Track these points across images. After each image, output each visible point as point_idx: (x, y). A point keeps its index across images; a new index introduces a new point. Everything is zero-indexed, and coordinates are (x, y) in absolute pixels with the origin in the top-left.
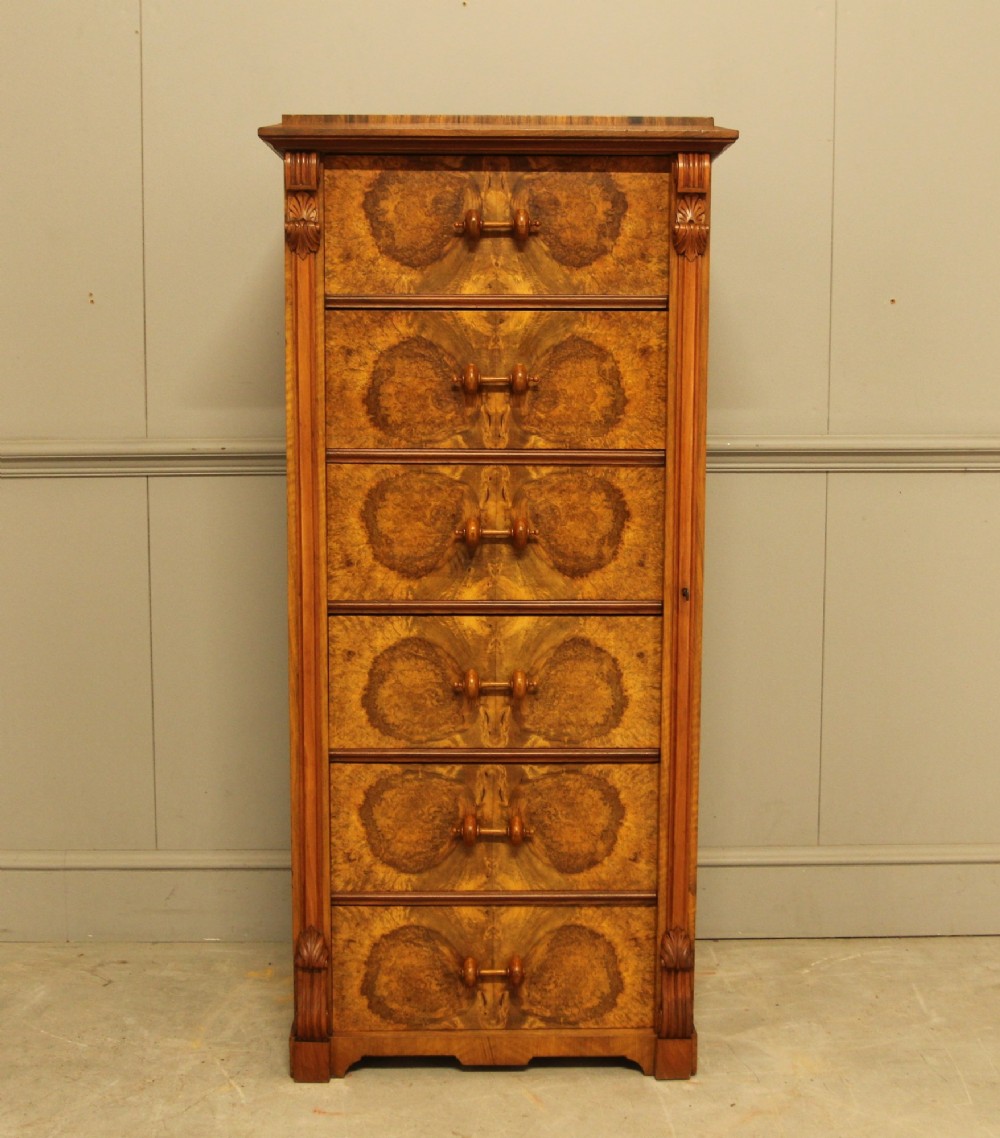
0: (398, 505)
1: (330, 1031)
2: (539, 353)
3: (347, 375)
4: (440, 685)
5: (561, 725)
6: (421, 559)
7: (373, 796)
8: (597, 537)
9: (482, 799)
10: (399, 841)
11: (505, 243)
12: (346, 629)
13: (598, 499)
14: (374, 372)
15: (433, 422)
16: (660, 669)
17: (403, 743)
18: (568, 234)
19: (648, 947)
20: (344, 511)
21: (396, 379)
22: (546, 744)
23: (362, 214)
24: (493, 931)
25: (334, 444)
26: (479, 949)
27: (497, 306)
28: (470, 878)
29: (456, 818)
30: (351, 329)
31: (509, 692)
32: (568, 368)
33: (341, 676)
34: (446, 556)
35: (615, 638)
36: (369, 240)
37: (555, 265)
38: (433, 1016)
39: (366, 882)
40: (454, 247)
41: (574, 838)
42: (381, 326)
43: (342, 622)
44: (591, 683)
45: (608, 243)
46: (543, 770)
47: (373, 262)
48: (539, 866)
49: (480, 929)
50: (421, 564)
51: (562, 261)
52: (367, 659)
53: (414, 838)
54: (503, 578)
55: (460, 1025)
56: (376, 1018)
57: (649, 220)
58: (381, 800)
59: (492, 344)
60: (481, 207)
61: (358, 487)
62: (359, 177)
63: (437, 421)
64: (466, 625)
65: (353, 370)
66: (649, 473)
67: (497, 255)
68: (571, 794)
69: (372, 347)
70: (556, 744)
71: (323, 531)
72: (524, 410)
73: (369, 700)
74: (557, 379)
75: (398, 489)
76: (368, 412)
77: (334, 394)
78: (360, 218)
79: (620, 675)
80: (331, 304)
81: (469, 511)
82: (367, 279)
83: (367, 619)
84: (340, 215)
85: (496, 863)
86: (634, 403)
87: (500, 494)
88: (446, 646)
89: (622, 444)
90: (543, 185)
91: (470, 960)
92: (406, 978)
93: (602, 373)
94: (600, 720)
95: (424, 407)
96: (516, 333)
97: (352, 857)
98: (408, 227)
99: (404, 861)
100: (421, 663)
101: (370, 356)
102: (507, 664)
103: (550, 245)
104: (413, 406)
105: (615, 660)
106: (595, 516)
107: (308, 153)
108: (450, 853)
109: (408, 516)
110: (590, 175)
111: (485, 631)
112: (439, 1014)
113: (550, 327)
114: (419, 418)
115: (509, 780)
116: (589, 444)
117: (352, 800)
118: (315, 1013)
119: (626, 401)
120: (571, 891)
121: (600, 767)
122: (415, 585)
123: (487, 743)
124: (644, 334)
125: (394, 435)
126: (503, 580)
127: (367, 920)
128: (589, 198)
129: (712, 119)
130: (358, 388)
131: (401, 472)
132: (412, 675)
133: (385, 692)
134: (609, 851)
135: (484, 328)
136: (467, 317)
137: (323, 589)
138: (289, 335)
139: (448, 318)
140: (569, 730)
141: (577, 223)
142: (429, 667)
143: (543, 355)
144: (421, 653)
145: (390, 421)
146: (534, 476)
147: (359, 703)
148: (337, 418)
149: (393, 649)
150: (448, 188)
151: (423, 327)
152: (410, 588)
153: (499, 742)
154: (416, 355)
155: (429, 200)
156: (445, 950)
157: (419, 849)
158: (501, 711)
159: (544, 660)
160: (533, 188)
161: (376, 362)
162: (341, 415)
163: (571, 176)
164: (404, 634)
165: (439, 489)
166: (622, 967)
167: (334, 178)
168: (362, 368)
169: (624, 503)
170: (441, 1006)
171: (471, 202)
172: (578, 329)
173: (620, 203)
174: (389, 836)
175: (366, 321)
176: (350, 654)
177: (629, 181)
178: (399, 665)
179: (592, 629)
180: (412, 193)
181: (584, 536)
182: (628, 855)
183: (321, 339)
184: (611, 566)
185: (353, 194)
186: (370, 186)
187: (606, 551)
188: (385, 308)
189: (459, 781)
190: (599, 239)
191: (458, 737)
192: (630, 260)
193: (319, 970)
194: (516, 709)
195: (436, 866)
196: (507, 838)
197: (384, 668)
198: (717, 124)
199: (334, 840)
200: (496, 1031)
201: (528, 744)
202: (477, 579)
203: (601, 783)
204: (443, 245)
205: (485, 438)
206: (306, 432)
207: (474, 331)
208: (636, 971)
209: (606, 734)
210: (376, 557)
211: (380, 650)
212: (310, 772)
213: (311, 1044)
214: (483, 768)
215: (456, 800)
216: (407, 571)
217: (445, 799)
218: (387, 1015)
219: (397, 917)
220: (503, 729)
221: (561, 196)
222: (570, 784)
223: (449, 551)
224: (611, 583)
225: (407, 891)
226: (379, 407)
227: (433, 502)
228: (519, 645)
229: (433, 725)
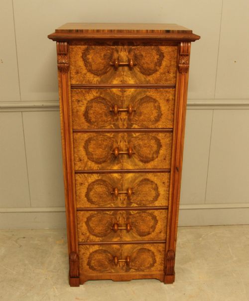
0: (94, 144)
1: (79, 274)
2: (136, 101)
3: (78, 108)
4: (107, 191)
5: (141, 201)
6: (101, 159)
7: (89, 219)
8: (152, 152)
9: (119, 219)
10: (97, 230)
11: (126, 68)
12: (80, 177)
13: (153, 142)
14: (86, 107)
15: (104, 121)
16: (169, 186)
17: (97, 206)
18: (145, 66)
19: (163, 253)
20: (79, 146)
21: (93, 109)
22: (137, 205)
23: (82, 60)
24: (122, 250)
25: (75, 128)
26: (118, 254)
27: (123, 87)
28: (116, 238)
29: (112, 224)
30: (79, 95)
31: (127, 194)
32: (145, 105)
33: (79, 189)
34: (108, 158)
35: (157, 179)
36: (84, 68)
37: (141, 75)
38: (106, 269)
39: (88, 239)
40: (110, 69)
41: (144, 228)
42: (88, 93)
44: (150, 190)
45: (158, 68)
46: (136, 212)
47: (85, 74)
48: (134, 235)
49: (118, 250)
50: (101, 160)
51: (143, 73)
52: (87, 184)
53: (100, 229)
54: (125, 163)
55: (113, 271)
56: (91, 271)
57: (170, 61)
58: (91, 220)
59: (122, 98)
60: (119, 57)
61: (83, 139)
62: (80, 48)
63: (106, 121)
64: (115, 176)
65: (80, 106)
66: (168, 134)
67: (123, 72)
68: (143, 218)
69: (85, 99)
70: (139, 206)
71: (73, 152)
72: (132, 117)
73: (87, 195)
74: (141, 108)
75: (94, 140)
76: (85, 118)
77: (74, 113)
79: (158, 188)
80: (73, 87)
81: (115, 145)
82: (84, 79)
83: (86, 175)
84: (75, 60)
85: (123, 234)
86: (164, 115)
87: (124, 141)
88: (109, 181)
89: (160, 127)
90: (138, 50)
91: (116, 258)
92: (99, 261)
93: (155, 107)
94: (152, 199)
95: (102, 117)
96: (129, 95)
97: (84, 234)
98: (96, 64)
99: (98, 234)
100: (101, 186)
101: (85, 102)
102: (126, 186)
103: (140, 69)
104: (98, 117)
105: (156, 184)
106: (152, 146)
107: (64, 42)
108: (110, 233)
109: (97, 147)
110: (153, 47)
111: (120, 177)
112: (108, 269)
113: (140, 93)
114: (100, 120)
115: (126, 215)
116: (150, 127)
117: (83, 220)
118: (75, 271)
119: (162, 115)
120: (143, 241)
121: (151, 211)
122: (100, 166)
123: (120, 206)
124: (168, 95)
125: (93, 125)
127: (88, 248)
128: (152, 54)
129: (191, 31)
130: (82, 112)
131: (95, 135)
132: (99, 189)
133: (91, 193)
134: (153, 231)
135: (120, 94)
136: (114, 90)
137: (73, 167)
138: (60, 97)
139: (108, 91)
140: (143, 202)
141: (148, 62)
142: (104, 187)
144: (102, 183)
145: (92, 121)
146: (134, 136)
147: (85, 196)
148: (76, 120)
149: (94, 182)
150: (108, 51)
151: (101, 93)
152: (98, 167)
153: (124, 205)
154: (99, 102)
155: (102, 55)
156: (109, 255)
157: (102, 231)
158: (124, 198)
159: (137, 184)
160: (135, 51)
161: (87, 104)
162: (77, 119)
163: (147, 47)
164: (97, 178)
165: (106, 140)
166: (156, 257)
167: (72, 48)
168: (83, 106)
169: (160, 143)
170: (108, 267)
171: (116, 55)
172: (148, 94)
173: (162, 56)
174: (94, 229)
175: (84, 92)
176: (82, 184)
177: (165, 49)
178: (95, 187)
179: (150, 176)
180: (96, 53)
181: (149, 152)
182: (159, 232)
183: (70, 98)
184: (156, 160)
185: (79, 53)
186: (84, 51)
187: (155, 156)
188: (89, 88)
189: (113, 215)
190: (155, 67)
191: (112, 204)
192: (164, 73)
193: (76, 261)
194: (129, 197)
195: (107, 235)
196: (126, 230)
197: (91, 187)
198: (193, 33)
199: (79, 230)
200: (123, 272)
201: (132, 206)
202: (117, 164)
203: (151, 214)
204: (107, 69)
205: (120, 125)
206: (67, 125)
207: (117, 95)
208: (160, 258)
209: (153, 203)
210: (88, 158)
211: (90, 183)
212: (71, 215)
213: (74, 279)
214: (120, 212)
215: (112, 220)
216: (97, 162)
217: (109, 219)
218: (94, 269)
219: (96, 248)
220: (125, 202)
221: (144, 54)
222: (143, 215)
223: (110, 157)
224: (156, 164)
225: (99, 242)
226: (88, 117)
227: (105, 143)
228: (130, 181)
229: (105, 201)
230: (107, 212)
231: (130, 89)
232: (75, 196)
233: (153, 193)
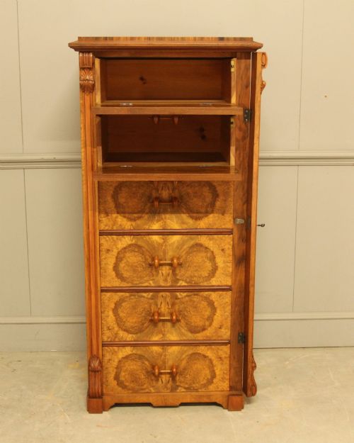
0: (126, 192)
1: (102, 394)
4: (144, 262)
5: (191, 277)
7: (118, 305)
8: (206, 204)
9: (161, 305)
10: (128, 322)
12: (106, 240)
13: (206, 190)
17: (130, 285)
19: (227, 360)
20: (105, 195)
22: (186, 284)
24: (165, 356)
26: (160, 363)
28: (157, 335)
29: (150, 313)
31: (171, 265)
33: (105, 259)
34: (146, 212)
35: (213, 243)
38: (142, 387)
39: (116, 337)
41: (197, 320)
43: (105, 238)
44: (203, 261)
46: (185, 294)
48: (183, 331)
49: (160, 355)
50: (136, 215)
52: (115, 252)
53: (134, 320)
54: (168, 220)
55: (153, 391)
56: (120, 389)
58: (121, 306)
61: (111, 185)
64: (154, 239)
68: (195, 303)
70: (190, 284)
71: (97, 203)
73: (116, 268)
75: (126, 186)
79: (215, 258)
81: (154, 195)
83: (115, 237)
85: (166, 330)
87: (167, 188)
88: (146, 247)
91: (156, 367)
92: (132, 374)
94: (207, 275)
97: (110, 328)
99: (130, 329)
100: (136, 254)
102: (170, 254)
105: (212, 252)
106: (205, 196)
107: (89, 52)
108: (148, 326)
109: (131, 196)
111: (161, 241)
112: (145, 386)
115: (171, 298)
117: (110, 306)
118: (96, 388)
120: (195, 340)
121: (207, 293)
122: (134, 224)
123: (162, 284)
126: (168, 222)
127: (116, 352)
129: (252, 38)
132: (133, 258)
133: (122, 265)
134: (210, 325)
137: (97, 226)
138: (82, 126)
140: (194, 279)
142: (139, 255)
144: (136, 250)
147: (112, 269)
149: (125, 248)
152: (132, 225)
153: (167, 284)
156: (147, 363)
157: (136, 325)
158: (168, 272)
159: (185, 252)
164: (130, 242)
165: (143, 186)
166: (215, 368)
169: (216, 191)
170: (145, 384)
174: (124, 320)
176: (108, 250)
178: (128, 254)
179: (203, 240)
181: (200, 204)
182: (218, 326)
184: (211, 215)
187: (209, 209)
189: (151, 299)
191: (151, 282)
193: (98, 371)
194: (174, 271)
195: (143, 331)
196: (171, 321)
197: (122, 256)
198: (254, 40)
199: (103, 322)
200: (166, 393)
201: (179, 285)
202: (158, 221)
203: (207, 299)
208: (221, 370)
209: (209, 280)
210: (118, 213)
211: (120, 249)
212: (93, 296)
213: (95, 400)
214: (161, 294)
215: (150, 306)
216: (130, 219)
217: (146, 306)
218: (124, 387)
219: (128, 351)
220: (169, 279)
222: (195, 299)
224: (211, 222)
225: (131, 341)
228: (175, 246)
229: (141, 277)
230: (144, 294)
232: (98, 268)
233: (209, 265)
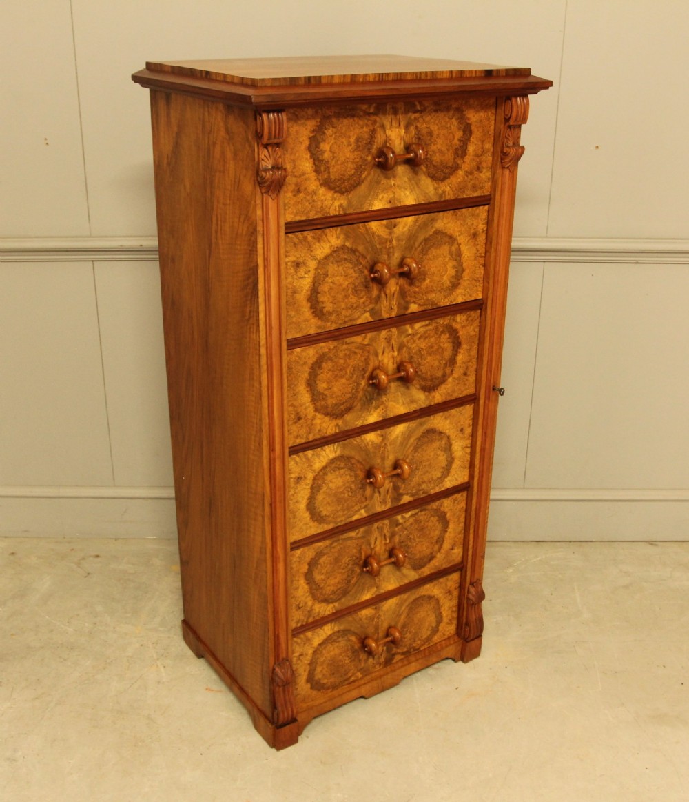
0: (330, 370)
2: (417, 244)
3: (296, 283)
4: (354, 482)
5: (419, 484)
6: (343, 403)
7: (312, 564)
8: (443, 362)
9: (375, 542)
10: (329, 586)
11: (402, 169)
12: (296, 462)
13: (445, 338)
14: (314, 277)
15: (352, 306)
16: (471, 435)
17: (331, 526)
18: (436, 158)
19: (456, 593)
20: (295, 383)
21: (329, 280)
22: (410, 499)
23: (308, 156)
24: (378, 617)
25: (290, 336)
26: (371, 630)
27: (392, 215)
28: (368, 592)
29: (360, 560)
30: (299, 248)
32: (433, 252)
33: (293, 495)
34: (359, 398)
35: (449, 423)
36: (313, 176)
37: (428, 181)
38: (346, 677)
39: (309, 617)
40: (369, 174)
41: (422, 548)
42: (319, 241)
43: (294, 459)
44: (435, 454)
45: (459, 161)
46: (409, 514)
47: (314, 193)
48: (405, 571)
49: (371, 619)
50: (343, 407)
51: (432, 177)
52: (310, 475)
53: (336, 581)
54: (391, 403)
55: (360, 676)
56: (314, 693)
57: (483, 142)
58: (318, 564)
59: (388, 243)
60: (385, 141)
61: (305, 363)
62: (304, 125)
63: (355, 305)
64: (368, 439)
65: (301, 278)
66: (472, 315)
67: (395, 177)
68: (422, 523)
69: (314, 258)
70: (416, 497)
72: (407, 287)
73: (311, 507)
74: (426, 261)
75: (330, 359)
76: (311, 307)
78: (307, 159)
79: (451, 445)
80: (288, 229)
81: (372, 363)
82: (312, 207)
83: (309, 453)
84: (292, 157)
85: (382, 578)
86: (467, 271)
87: (390, 348)
88: (357, 456)
89: (460, 300)
90: (423, 121)
92: (332, 663)
93: (450, 253)
94: (439, 475)
95: (347, 297)
96: (403, 234)
97: (301, 605)
98: (339, 163)
99: (331, 596)
100: (342, 471)
101: (312, 264)
102: (392, 457)
103: (427, 168)
104: (340, 297)
105: (448, 437)
106: (443, 349)
107: (283, 111)
108: (356, 583)
109: (336, 376)
110: (452, 111)
111: (379, 440)
112: (349, 675)
113: (425, 225)
114: (343, 306)
115: (390, 527)
116: (442, 303)
117: (301, 571)
121: (437, 502)
122: (340, 422)
123: (378, 509)
124: (475, 223)
125: (328, 321)
126: (391, 405)
127: (309, 640)
128: (450, 129)
130: (304, 291)
131: (332, 347)
132: (336, 481)
133: (320, 497)
134: (439, 549)
135: (384, 233)
136: (374, 225)
137: (286, 441)
139: (362, 229)
140: (423, 486)
141: (442, 148)
142: (347, 473)
143: (419, 246)
144: (342, 465)
145: (325, 311)
146: (410, 331)
147: (305, 509)
149: (325, 468)
150: (365, 129)
151: (346, 238)
152: (337, 425)
153: (386, 505)
154: (342, 259)
155: (352, 140)
156: (353, 638)
157: (339, 586)
158: (387, 487)
159: (412, 448)
160: (419, 125)
161: (316, 269)
162: (293, 314)
163: (441, 113)
164: (332, 456)
165: (355, 353)
166: (442, 609)
168: (306, 276)
169: (458, 337)
170: (350, 670)
171: (379, 138)
172: (439, 225)
173: (467, 131)
174: (322, 585)
175: (310, 238)
176: (299, 479)
177: (473, 114)
178: (329, 477)
179: (437, 421)
180: (340, 135)
181: (436, 364)
182: (449, 547)
183: (283, 260)
184: (450, 379)
185: (301, 140)
186: (313, 131)
187: (447, 371)
188: (321, 227)
189: (362, 537)
190: (455, 158)
191: (362, 511)
192: (471, 172)
194: (395, 483)
195: (349, 592)
197: (320, 481)
198: (532, 73)
200: (379, 671)
201: (401, 502)
202: (378, 407)
203: (437, 512)
204: (361, 175)
205: (383, 312)
207: (378, 236)
208: (449, 608)
209: (442, 483)
210: (316, 410)
211: (317, 470)
213: (287, 727)
214: (376, 525)
215: (360, 549)
216: (335, 414)
217: (354, 551)
218: (321, 688)
219: (327, 631)
220: (388, 497)
221: (434, 128)
222: (422, 517)
223: (361, 394)
224: (449, 390)
226: (318, 302)
227: (351, 362)
228: (398, 444)
229: (348, 509)
230: (352, 534)
231: (405, 219)
233: (442, 459)
